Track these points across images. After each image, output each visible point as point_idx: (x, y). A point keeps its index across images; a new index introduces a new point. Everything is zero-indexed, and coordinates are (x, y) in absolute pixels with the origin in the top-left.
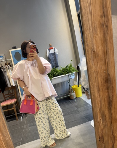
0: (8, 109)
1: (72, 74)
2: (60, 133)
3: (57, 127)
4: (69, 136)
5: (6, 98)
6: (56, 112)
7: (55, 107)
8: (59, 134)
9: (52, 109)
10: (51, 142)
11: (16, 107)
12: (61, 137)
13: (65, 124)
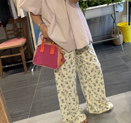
0: (11, 54)
1: (119, 4)
2: (95, 103)
3: (90, 92)
4: (110, 111)
5: (9, 36)
6: (91, 69)
7: (89, 59)
8: (93, 105)
9: (84, 63)
10: (80, 118)
11: (24, 51)
12: (96, 110)
13: (104, 90)
